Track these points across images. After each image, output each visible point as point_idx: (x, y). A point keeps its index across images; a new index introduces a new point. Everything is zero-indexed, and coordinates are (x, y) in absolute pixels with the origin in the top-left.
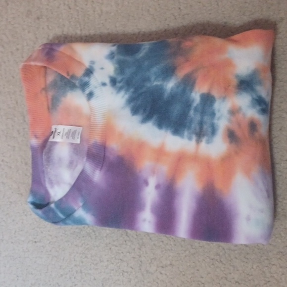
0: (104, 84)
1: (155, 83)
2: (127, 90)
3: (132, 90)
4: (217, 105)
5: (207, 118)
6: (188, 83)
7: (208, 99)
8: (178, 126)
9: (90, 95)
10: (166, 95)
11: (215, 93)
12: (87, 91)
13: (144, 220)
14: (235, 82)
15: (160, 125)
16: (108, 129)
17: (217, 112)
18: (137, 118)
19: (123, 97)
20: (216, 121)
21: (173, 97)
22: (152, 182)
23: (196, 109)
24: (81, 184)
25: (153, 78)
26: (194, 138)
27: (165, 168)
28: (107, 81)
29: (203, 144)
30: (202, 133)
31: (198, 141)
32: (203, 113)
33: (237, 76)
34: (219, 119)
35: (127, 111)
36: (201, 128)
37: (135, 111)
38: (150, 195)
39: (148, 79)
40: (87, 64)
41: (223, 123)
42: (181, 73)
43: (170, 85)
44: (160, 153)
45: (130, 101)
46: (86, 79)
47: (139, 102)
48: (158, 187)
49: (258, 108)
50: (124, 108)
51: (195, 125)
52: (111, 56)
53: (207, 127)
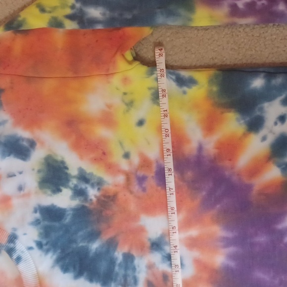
0: (30, 248)
1: (81, 245)
2: (55, 251)
3: (59, 251)
4: (137, 262)
5: (130, 272)
6: (112, 244)
7: (129, 258)
8: (105, 279)
9: (19, 259)
10: (91, 254)
11: (134, 253)
12: (15, 257)
14: (148, 244)
17: (137, 267)
19: (51, 257)
20: (137, 274)
21: (98, 255)
23: (120, 265)
25: (79, 240)
28: (34, 245)
32: (126, 268)
33: (150, 239)
34: (139, 273)
35: (58, 271)
36: (125, 280)
37: (65, 269)
39: (72, 241)
40: (9, 231)
43: (95, 246)
45: (59, 260)
46: (12, 245)
47: (67, 261)
50: (53, 267)
51: (120, 278)
52: (37, 223)
53: (130, 279)
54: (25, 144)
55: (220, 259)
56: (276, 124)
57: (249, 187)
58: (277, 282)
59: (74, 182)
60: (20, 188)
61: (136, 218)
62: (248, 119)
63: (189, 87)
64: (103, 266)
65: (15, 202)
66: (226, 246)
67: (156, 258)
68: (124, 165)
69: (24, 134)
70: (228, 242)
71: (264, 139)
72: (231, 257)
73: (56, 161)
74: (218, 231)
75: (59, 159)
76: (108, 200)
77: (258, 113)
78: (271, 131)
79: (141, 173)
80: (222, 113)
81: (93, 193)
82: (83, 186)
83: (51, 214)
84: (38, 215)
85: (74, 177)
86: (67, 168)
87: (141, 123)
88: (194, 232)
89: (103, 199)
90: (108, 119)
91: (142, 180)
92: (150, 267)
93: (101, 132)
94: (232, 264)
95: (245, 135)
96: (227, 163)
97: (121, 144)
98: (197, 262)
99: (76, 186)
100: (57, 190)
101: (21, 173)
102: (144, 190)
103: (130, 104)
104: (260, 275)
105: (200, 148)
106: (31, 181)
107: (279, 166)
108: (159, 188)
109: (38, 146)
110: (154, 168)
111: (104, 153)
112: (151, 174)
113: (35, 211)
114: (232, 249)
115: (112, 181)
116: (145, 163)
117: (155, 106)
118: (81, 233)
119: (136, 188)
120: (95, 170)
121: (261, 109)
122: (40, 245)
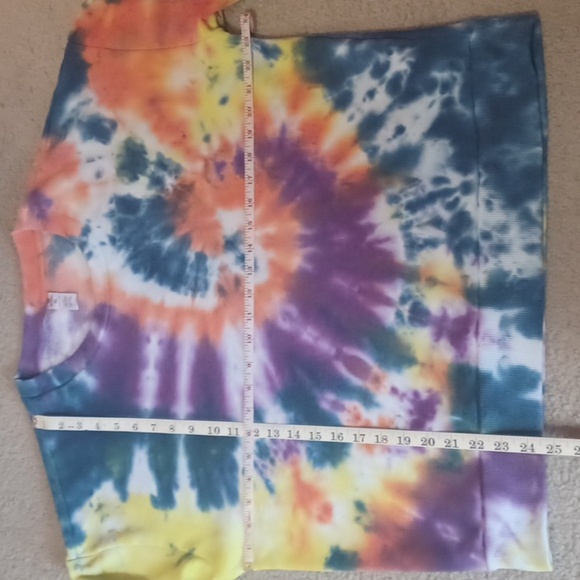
0: (103, 244)
1: (154, 241)
2: (127, 249)
3: (132, 249)
4: (209, 262)
5: (201, 275)
6: (185, 242)
7: (201, 258)
8: (176, 281)
9: (90, 255)
10: (164, 253)
11: (207, 252)
12: (86, 251)
13: (148, 378)
14: (222, 242)
15: (161, 282)
16: (110, 288)
17: (209, 269)
18: (139, 277)
19: (124, 255)
20: (208, 277)
21: (171, 254)
22: (154, 339)
23: (191, 266)
24: (87, 347)
25: (153, 236)
26: (190, 293)
27: (165, 325)
28: (106, 240)
29: (198, 299)
30: (198, 287)
31: (194, 296)
32: (198, 270)
33: (224, 237)
34: (210, 275)
35: (128, 270)
36: (196, 284)
37: (136, 269)
38: (153, 351)
39: (147, 237)
40: (83, 223)
41: (213, 279)
42: (180, 232)
43: (168, 243)
44: (160, 309)
45: (131, 259)
46: (84, 239)
47: (138, 260)
48: (160, 342)
50: (123, 266)
51: (191, 281)
52: (111, 214)
53: (201, 283)
54: (107, 125)
55: (296, 261)
56: (364, 100)
57: (333, 175)
58: (356, 289)
59: (152, 168)
60: (99, 175)
61: (211, 212)
62: (336, 95)
63: (276, 58)
64: (174, 267)
65: (93, 191)
66: (305, 245)
67: (229, 258)
68: (204, 150)
69: (107, 113)
70: (305, 241)
71: (351, 118)
72: (310, 258)
73: (135, 144)
74: (296, 228)
75: (139, 142)
76: (185, 189)
77: (346, 88)
78: (359, 110)
79: (219, 159)
80: (309, 88)
81: (170, 182)
82: (161, 173)
83: (126, 205)
84: (113, 206)
85: (153, 163)
86: (146, 153)
87: (224, 101)
88: (271, 229)
89: (179, 188)
90: (191, 97)
91: (220, 166)
92: (223, 269)
93: (183, 112)
94: (309, 267)
95: (331, 114)
96: (310, 147)
97: (202, 125)
98: (274, 266)
99: (153, 173)
100: (134, 178)
101: (100, 158)
102: (222, 178)
103: (214, 79)
104: (340, 282)
105: (284, 130)
106: (109, 167)
107: (366, 150)
108: (238, 176)
109: (119, 127)
110: (234, 153)
111: (184, 136)
112: (230, 160)
113: (111, 202)
114: (310, 250)
115: (192, 168)
116: (225, 147)
117: (240, 82)
118: (155, 229)
119: (213, 176)
120: (174, 155)
121: (350, 83)
122: (113, 240)
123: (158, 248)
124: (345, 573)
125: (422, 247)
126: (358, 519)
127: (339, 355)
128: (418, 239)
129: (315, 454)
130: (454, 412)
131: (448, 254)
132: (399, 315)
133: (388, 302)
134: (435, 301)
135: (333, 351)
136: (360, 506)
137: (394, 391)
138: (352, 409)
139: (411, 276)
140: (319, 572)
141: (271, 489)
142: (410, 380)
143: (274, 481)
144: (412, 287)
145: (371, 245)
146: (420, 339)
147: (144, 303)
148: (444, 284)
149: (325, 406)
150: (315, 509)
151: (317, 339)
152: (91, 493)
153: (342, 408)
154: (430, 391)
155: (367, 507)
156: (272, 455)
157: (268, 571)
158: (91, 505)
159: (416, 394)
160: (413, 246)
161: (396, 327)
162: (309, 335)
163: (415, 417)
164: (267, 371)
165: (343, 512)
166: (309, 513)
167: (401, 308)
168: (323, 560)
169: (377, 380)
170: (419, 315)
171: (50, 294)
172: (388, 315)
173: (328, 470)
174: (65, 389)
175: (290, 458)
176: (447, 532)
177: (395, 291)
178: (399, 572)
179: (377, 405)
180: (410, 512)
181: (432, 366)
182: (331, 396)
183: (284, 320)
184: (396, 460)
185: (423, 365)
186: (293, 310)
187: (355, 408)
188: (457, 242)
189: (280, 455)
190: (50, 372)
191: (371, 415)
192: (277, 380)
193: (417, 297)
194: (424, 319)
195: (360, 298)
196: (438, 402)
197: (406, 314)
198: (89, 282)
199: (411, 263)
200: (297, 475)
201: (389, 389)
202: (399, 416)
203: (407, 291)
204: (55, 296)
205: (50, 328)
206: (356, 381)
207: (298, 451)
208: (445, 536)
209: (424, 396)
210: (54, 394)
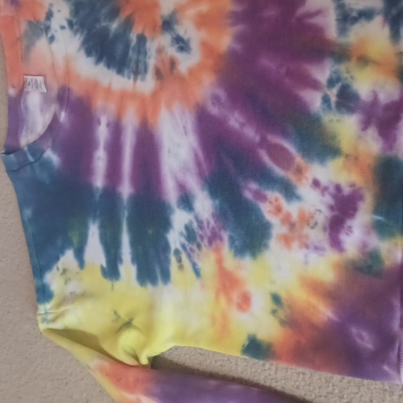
0: (63, 28)
1: (104, 24)
2: (82, 33)
3: (86, 32)
4: (148, 44)
5: (141, 58)
6: (128, 24)
7: (142, 39)
8: (120, 65)
9: (52, 39)
10: (111, 35)
11: (147, 34)
12: (49, 35)
13: (99, 158)
14: (160, 23)
15: (109, 66)
16: (68, 72)
17: (148, 51)
18: (91, 60)
19: (79, 39)
20: (147, 60)
21: (117, 36)
22: (104, 121)
23: (133, 49)
24: (53, 126)
25: (102, 19)
26: (132, 76)
27: (112, 107)
28: (65, 24)
29: (139, 82)
30: (138, 72)
31: (135, 80)
32: (139, 53)
33: (162, 17)
34: (149, 58)
35: (82, 53)
36: (137, 66)
37: (89, 53)
38: (102, 133)
39: (98, 20)
40: (47, 7)
41: (152, 62)
42: (124, 13)
43: (114, 26)
44: (108, 91)
45: (85, 42)
46: (48, 23)
47: (91, 44)
48: (108, 125)
49: (177, 46)
50: (79, 50)
51: (133, 65)
53: (141, 66)
55: (225, 41)
58: (283, 71)
64: (119, 50)
66: (234, 24)
67: (165, 40)
70: (236, 18)
72: (239, 38)
88: (204, 7)
92: (160, 51)
94: (238, 47)
98: (205, 45)
104: (268, 63)
114: (239, 28)
118: (104, 11)
122: (71, 24)
123: (106, 30)
124: (261, 362)
125: (355, 20)
126: (274, 312)
127: (264, 143)
128: (352, 10)
129: (237, 243)
130: (376, 211)
131: (383, 26)
132: (326, 100)
133: (315, 85)
134: (365, 84)
135: (257, 139)
136: (276, 299)
137: (316, 183)
138: (273, 200)
139: (341, 54)
140: (238, 357)
141: (197, 273)
142: (332, 172)
143: (200, 265)
144: (342, 68)
145: (300, 20)
146: (346, 127)
147: (95, 85)
148: (376, 63)
149: (248, 195)
150: (235, 296)
151: (243, 125)
152: (58, 259)
153: (264, 198)
154: (352, 185)
155: (283, 301)
156: (199, 240)
157: (195, 349)
158: (58, 269)
159: (338, 188)
160: (347, 18)
161: (322, 114)
162: (235, 120)
163: (336, 213)
164: (196, 155)
165: (261, 303)
166: (229, 300)
167: (329, 93)
168: (240, 348)
169: (299, 171)
170: (347, 100)
171: (25, 77)
172: (314, 100)
173: (247, 260)
174: (36, 165)
175: (214, 245)
176: (362, 339)
177: (322, 73)
178: (312, 371)
179: (299, 198)
180: (324, 312)
181: (356, 158)
182: (254, 186)
183: (214, 104)
184: (313, 257)
185: (347, 156)
186: (222, 94)
187: (276, 200)
188: (394, 12)
189: (206, 241)
190: (26, 149)
191: (292, 209)
192: (205, 167)
193: (346, 79)
194: (352, 105)
195: (287, 81)
196: (361, 198)
197: (333, 99)
198: (53, 65)
199: (343, 40)
200: (220, 262)
201: (310, 181)
202: (320, 211)
203: (335, 72)
204: (29, 78)
205: (26, 108)
206: (278, 171)
207: (221, 239)
208: (359, 341)
209: (347, 190)
210: (28, 168)
